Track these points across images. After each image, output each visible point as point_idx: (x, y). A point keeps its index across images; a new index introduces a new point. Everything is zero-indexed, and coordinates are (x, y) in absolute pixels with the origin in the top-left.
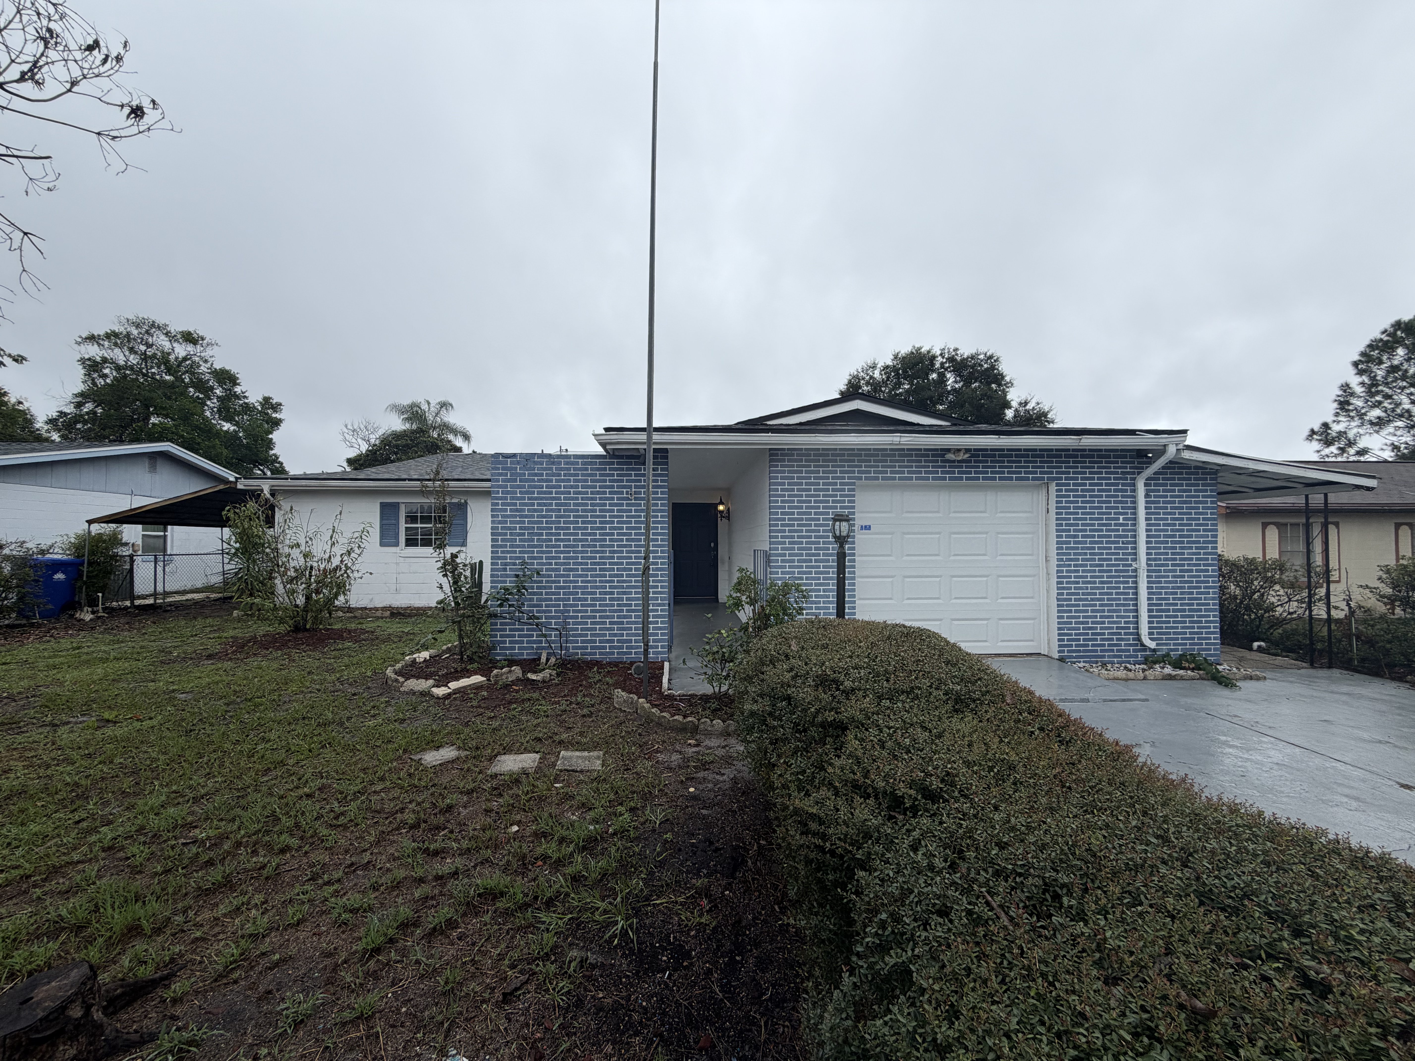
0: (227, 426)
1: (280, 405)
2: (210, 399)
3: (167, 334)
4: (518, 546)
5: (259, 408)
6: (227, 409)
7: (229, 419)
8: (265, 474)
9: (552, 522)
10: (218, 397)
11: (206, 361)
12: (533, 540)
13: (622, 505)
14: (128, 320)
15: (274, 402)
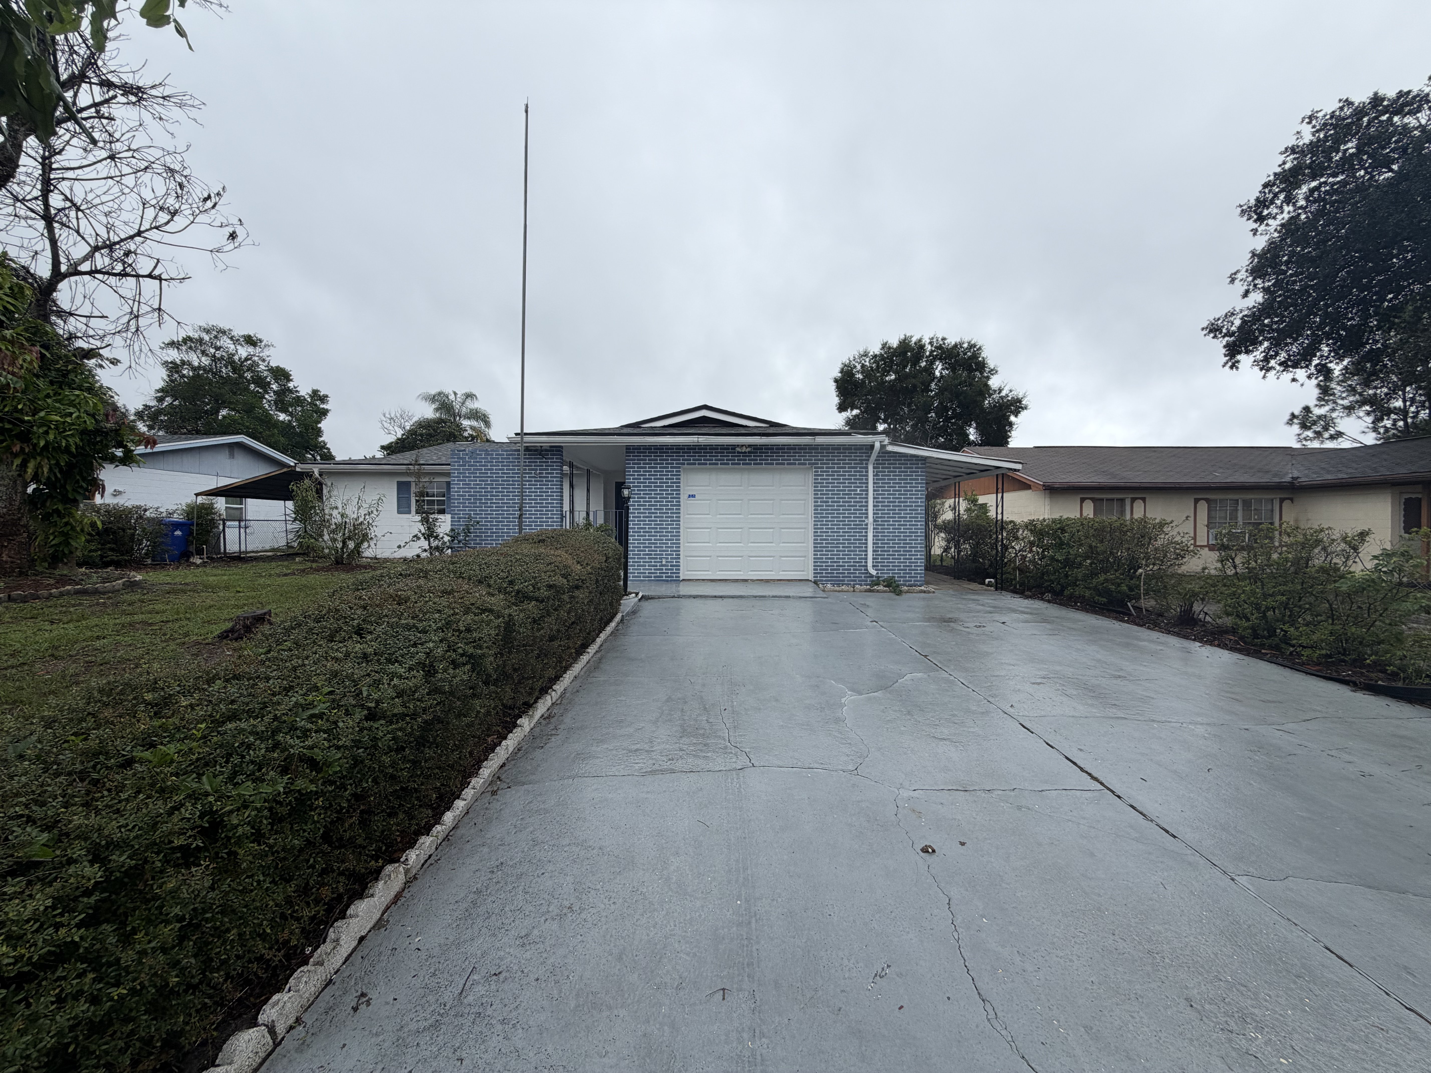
0: (282, 417)
1: (327, 396)
2: (268, 393)
3: (231, 339)
4: (467, 507)
5: (309, 400)
6: (282, 402)
7: (284, 410)
8: (315, 460)
9: (488, 492)
10: (274, 392)
11: (264, 361)
12: (476, 503)
13: (531, 481)
14: (200, 327)
15: (322, 394)
